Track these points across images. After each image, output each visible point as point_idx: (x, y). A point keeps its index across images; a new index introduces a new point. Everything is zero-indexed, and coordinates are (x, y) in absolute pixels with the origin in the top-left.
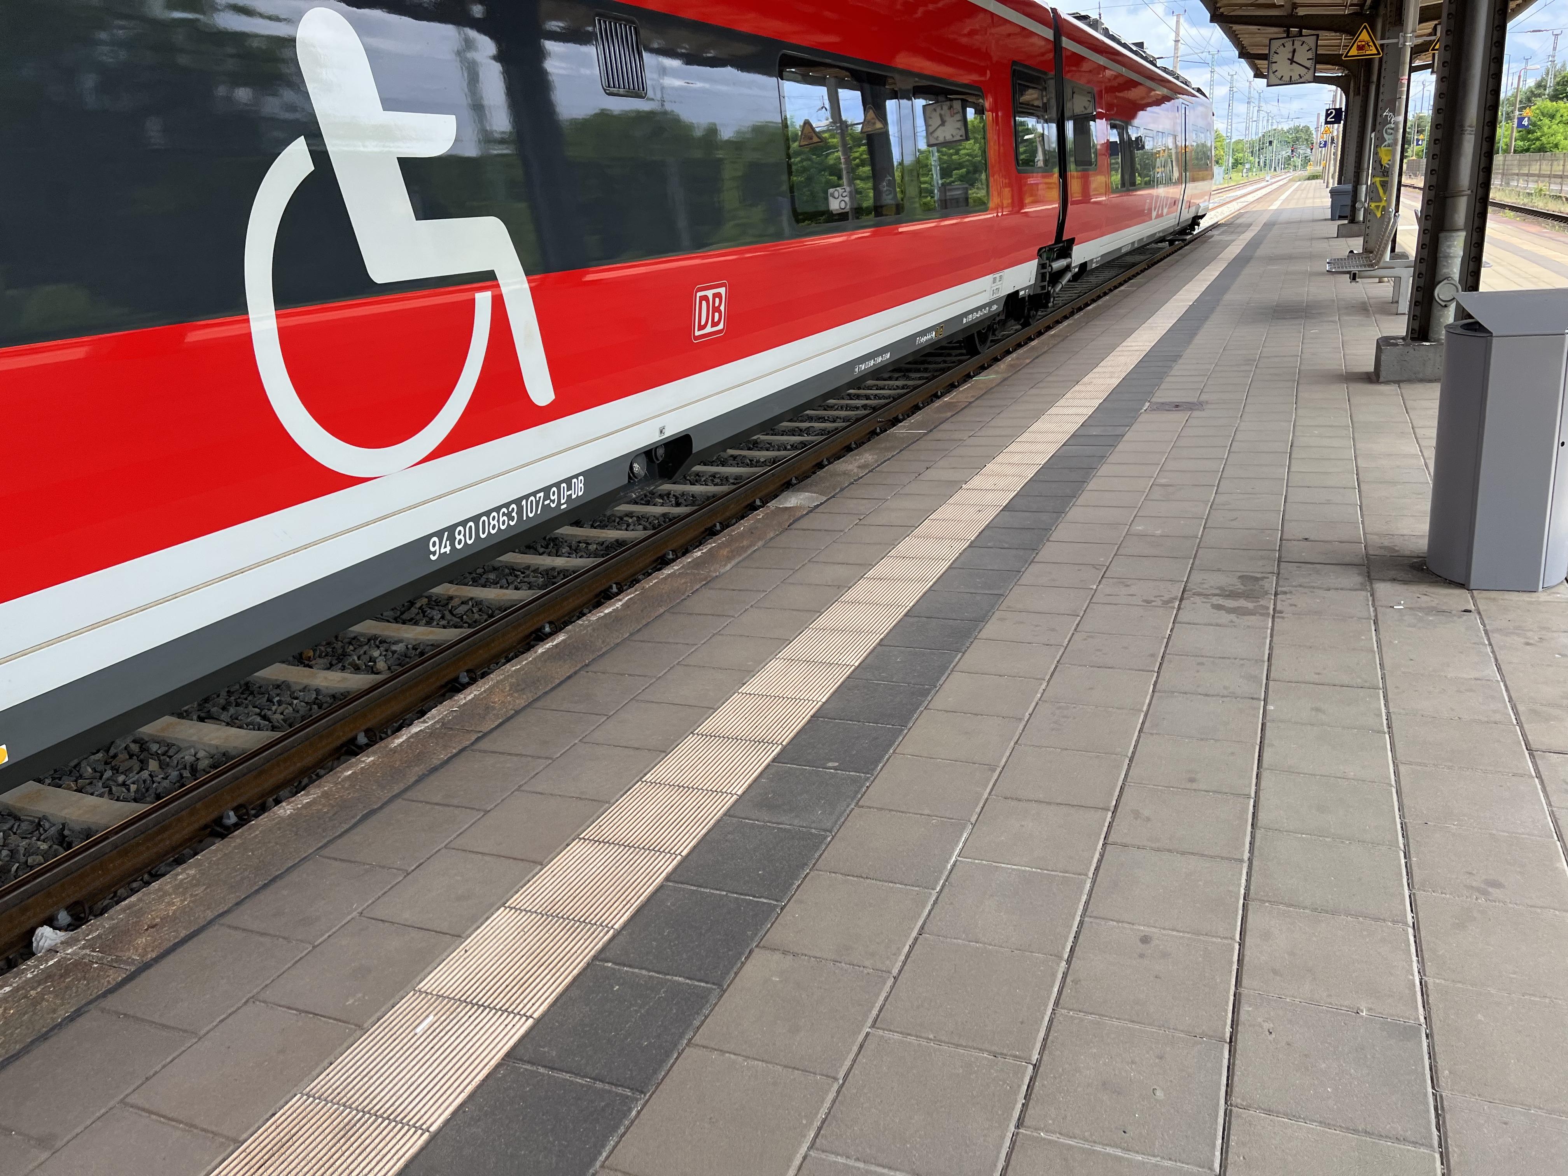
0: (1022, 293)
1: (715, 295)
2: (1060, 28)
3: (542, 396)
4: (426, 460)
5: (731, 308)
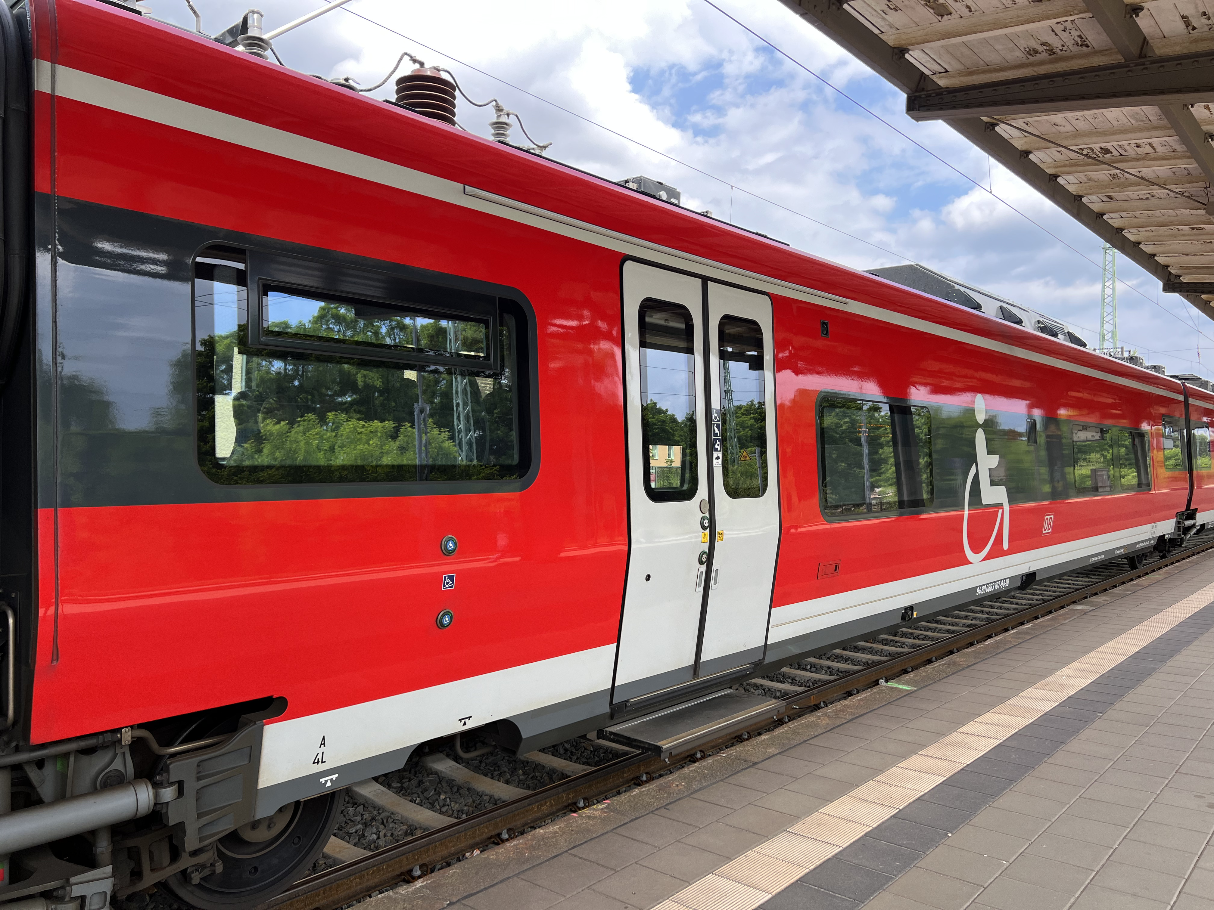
0: (1166, 536)
1: (1051, 518)
2: (1187, 393)
3: (1006, 546)
4: (982, 560)
5: (1053, 523)
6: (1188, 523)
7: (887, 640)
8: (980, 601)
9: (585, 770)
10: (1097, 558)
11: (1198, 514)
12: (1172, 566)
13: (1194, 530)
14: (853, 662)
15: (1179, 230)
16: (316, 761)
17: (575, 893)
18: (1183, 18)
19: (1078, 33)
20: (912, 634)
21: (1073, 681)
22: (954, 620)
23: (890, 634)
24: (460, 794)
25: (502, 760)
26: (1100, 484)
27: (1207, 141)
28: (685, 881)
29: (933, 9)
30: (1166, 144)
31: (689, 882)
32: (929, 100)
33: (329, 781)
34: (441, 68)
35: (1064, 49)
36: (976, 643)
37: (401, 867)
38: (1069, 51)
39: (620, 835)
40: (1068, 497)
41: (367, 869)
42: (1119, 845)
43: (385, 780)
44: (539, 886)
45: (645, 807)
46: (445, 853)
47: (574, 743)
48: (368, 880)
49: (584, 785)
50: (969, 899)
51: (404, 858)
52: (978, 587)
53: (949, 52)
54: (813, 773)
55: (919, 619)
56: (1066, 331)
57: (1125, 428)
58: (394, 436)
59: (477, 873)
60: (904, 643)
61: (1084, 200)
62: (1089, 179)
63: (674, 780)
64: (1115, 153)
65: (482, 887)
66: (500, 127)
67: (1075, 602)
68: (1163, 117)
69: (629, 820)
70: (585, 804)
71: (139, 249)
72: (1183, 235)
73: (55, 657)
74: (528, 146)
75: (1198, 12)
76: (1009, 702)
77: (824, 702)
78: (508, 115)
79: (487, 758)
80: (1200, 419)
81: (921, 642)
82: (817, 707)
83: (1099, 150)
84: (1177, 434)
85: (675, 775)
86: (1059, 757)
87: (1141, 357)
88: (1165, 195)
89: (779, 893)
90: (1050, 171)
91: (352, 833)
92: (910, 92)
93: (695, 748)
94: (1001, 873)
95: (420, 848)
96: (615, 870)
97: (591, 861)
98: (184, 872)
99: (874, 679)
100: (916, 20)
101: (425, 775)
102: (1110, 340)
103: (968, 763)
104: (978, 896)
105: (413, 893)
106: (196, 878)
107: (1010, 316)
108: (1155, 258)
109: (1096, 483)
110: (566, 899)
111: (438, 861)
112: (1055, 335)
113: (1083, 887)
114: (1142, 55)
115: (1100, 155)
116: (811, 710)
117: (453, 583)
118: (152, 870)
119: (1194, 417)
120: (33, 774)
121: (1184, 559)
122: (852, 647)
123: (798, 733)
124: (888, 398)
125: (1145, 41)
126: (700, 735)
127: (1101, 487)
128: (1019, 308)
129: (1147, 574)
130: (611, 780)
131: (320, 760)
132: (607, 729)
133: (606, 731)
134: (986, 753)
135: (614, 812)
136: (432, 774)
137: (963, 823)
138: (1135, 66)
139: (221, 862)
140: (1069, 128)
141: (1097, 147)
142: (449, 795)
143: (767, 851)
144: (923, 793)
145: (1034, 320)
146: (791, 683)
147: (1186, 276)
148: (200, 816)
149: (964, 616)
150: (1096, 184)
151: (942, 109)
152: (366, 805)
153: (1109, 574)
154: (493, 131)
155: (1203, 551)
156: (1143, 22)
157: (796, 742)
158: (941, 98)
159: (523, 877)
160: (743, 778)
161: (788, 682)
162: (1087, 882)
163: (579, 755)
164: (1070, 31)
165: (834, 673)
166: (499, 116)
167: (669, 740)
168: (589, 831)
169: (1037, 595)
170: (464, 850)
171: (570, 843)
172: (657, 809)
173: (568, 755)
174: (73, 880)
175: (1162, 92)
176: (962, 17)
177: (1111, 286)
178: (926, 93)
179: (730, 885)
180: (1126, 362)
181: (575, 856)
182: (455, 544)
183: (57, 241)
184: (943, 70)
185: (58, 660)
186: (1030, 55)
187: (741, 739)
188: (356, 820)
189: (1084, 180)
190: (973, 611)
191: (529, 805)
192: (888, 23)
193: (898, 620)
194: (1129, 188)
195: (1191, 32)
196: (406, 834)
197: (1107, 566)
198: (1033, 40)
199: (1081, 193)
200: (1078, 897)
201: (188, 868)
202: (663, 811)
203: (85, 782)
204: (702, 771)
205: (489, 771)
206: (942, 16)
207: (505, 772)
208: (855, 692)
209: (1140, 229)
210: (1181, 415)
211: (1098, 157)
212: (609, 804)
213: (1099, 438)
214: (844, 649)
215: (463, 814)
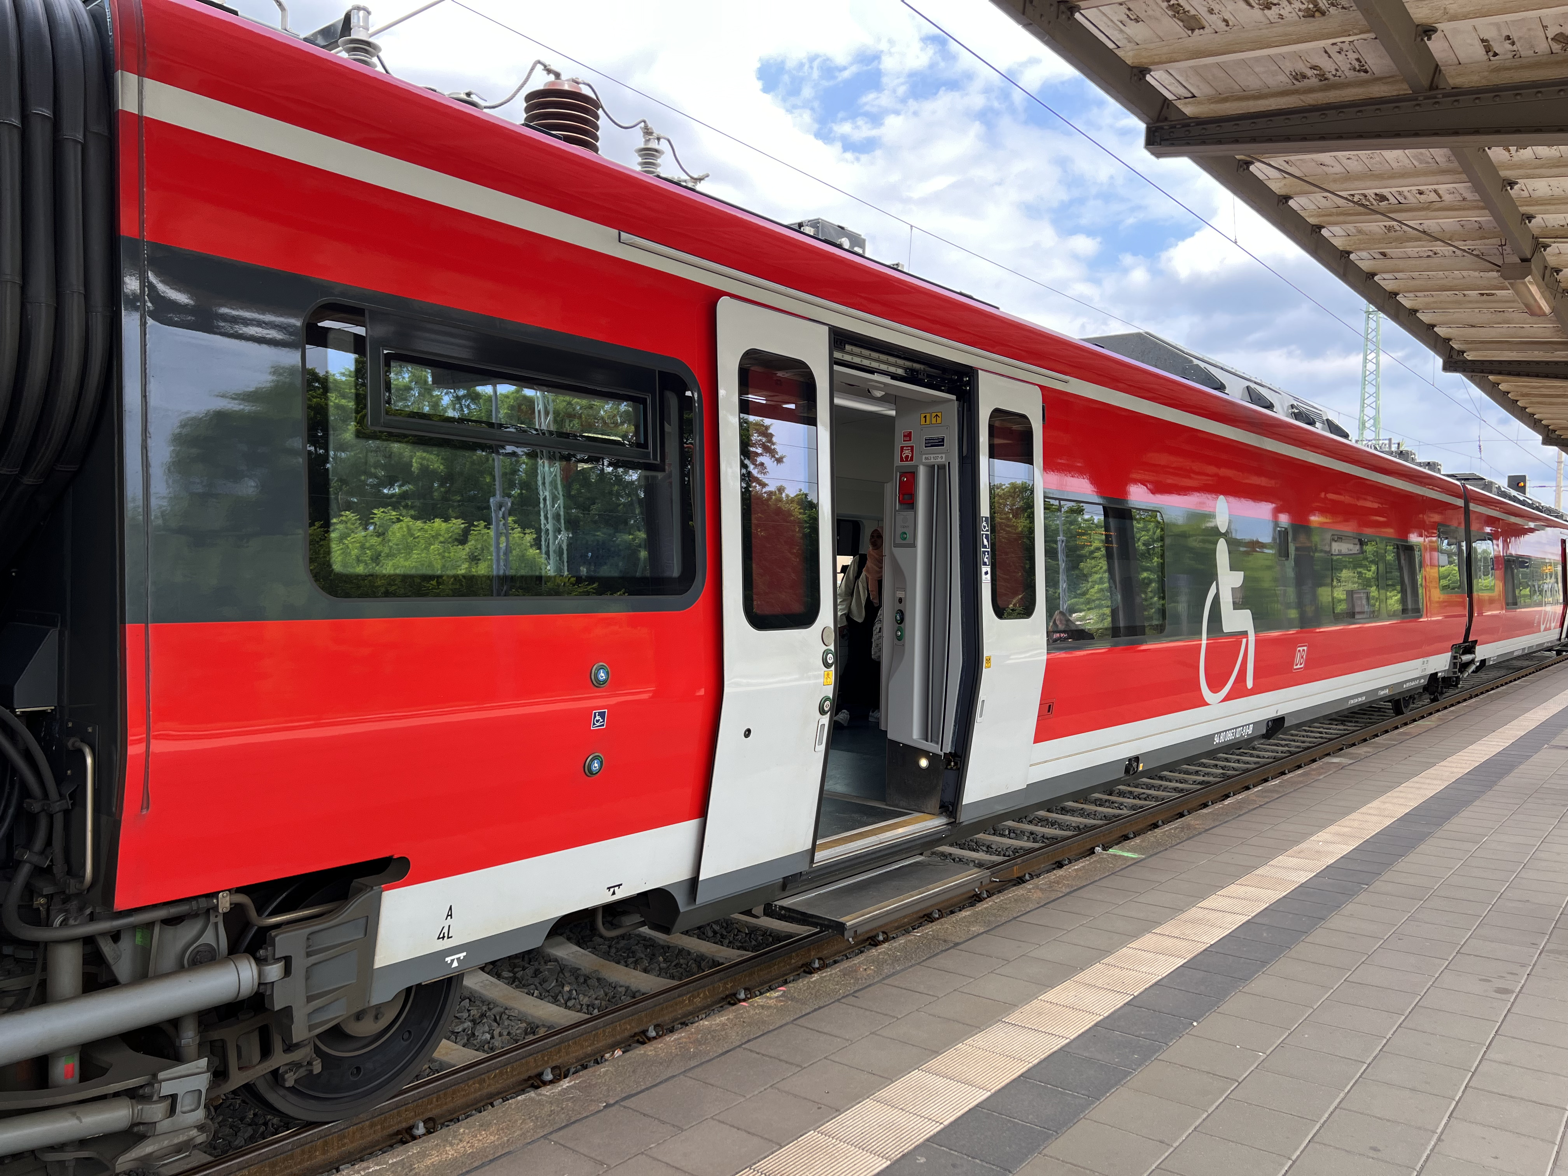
0: (1439, 674)
1: (1304, 650)
2: (1468, 497)
3: (1250, 684)
4: (1222, 701)
5: (1306, 656)
6: (1466, 658)
7: (1101, 799)
8: (1212, 754)
9: (741, 956)
10: (1356, 701)
11: (1477, 648)
12: (1446, 711)
13: (1473, 668)
14: (1061, 826)
15: (1464, 295)
16: (441, 936)
17: (756, 1092)
18: (1482, 42)
19: (1356, 56)
20: (1131, 793)
21: (1331, 848)
22: (1182, 775)
23: (1104, 792)
24: (588, 986)
25: (637, 945)
26: (1357, 609)
27: (1504, 190)
28: (886, 1078)
29: (1182, 21)
30: (1455, 191)
31: (891, 1080)
32: (1173, 132)
33: (456, 961)
34: (580, 80)
35: (1338, 74)
36: (1210, 803)
37: (528, 1070)
38: (1343, 77)
39: (803, 1027)
40: (1320, 625)
41: (488, 1072)
42: (1392, 1035)
43: (493, 968)
44: (712, 1085)
45: (829, 994)
46: (580, 1053)
47: (724, 925)
48: (489, 1085)
49: (745, 973)
50: (1223, 1094)
51: (531, 1059)
52: (1215, 734)
53: (1198, 74)
54: (1028, 955)
55: (1144, 774)
56: (1325, 418)
57: (1389, 539)
58: (462, 539)
59: (634, 1071)
60: (1122, 804)
61: (1352, 257)
62: (1360, 232)
63: (861, 963)
64: (1392, 200)
65: (643, 1087)
66: (649, 154)
67: (1328, 755)
68: (1453, 158)
69: (811, 1010)
70: (746, 995)
71: (242, 308)
72: (1470, 302)
73: (145, 805)
74: (679, 178)
75: (1501, 35)
76: (1257, 872)
77: (1029, 874)
78: (659, 139)
79: (618, 943)
80: (1482, 529)
81: (1142, 802)
82: (1021, 881)
83: (1374, 196)
84: (1454, 548)
85: (861, 958)
86: (1319, 935)
87: (1413, 451)
88: (1451, 252)
89: (1000, 1090)
90: (1312, 220)
91: (458, 1033)
92: (1151, 121)
93: (875, 929)
94: (1258, 1066)
95: (550, 1047)
96: (801, 1066)
97: (771, 1057)
98: (275, 1073)
99: (1089, 847)
100: (1161, 34)
101: (543, 963)
102: (1371, 428)
103: (1212, 943)
104: (1231, 1092)
105: (560, 1093)
106: (290, 1080)
107: (1259, 399)
108: (1435, 329)
109: (1353, 606)
110: (747, 1100)
111: (573, 1064)
112: (1312, 423)
113: (1354, 1081)
114: (1433, 87)
115: (1374, 202)
116: (1013, 883)
117: (604, 721)
118: (240, 1069)
119: (1474, 526)
120: (107, 948)
121: (1459, 703)
122: (1058, 808)
123: (1006, 909)
124: (1104, 498)
125: (1437, 69)
126: (890, 910)
127: (1359, 613)
128: (1269, 388)
129: (1415, 720)
130: (776, 967)
131: (446, 935)
132: (776, 903)
133: (776, 905)
134: (1233, 931)
135: (792, 1000)
136: (550, 961)
137: (1209, 1010)
138: (1425, 99)
139: (319, 1060)
140: (1338, 169)
141: (1370, 193)
142: (575, 986)
143: (980, 1044)
144: (1160, 977)
145: (1287, 404)
146: (987, 852)
147: (1471, 352)
148: (310, 999)
149: (1194, 771)
150: (1367, 237)
151: (1188, 144)
152: (473, 999)
153: (1368, 720)
154: (640, 160)
155: (1482, 693)
156: (1436, 45)
157: (1004, 919)
158: (1188, 131)
159: (688, 1075)
160: (942, 961)
161: (983, 851)
162: (1358, 1076)
163: (731, 939)
164: (1347, 53)
165: (1038, 839)
166: (648, 141)
167: (854, 915)
168: (764, 1022)
169: (1282, 746)
170: (603, 1051)
171: (743, 1036)
172: (843, 997)
173: (718, 938)
174: (161, 1075)
175: (1456, 133)
176: (1216, 32)
177: (1374, 361)
178: (1170, 123)
179: (940, 1082)
180: (1395, 457)
181: (751, 1051)
182: (608, 673)
183: (146, 297)
184: (1190, 95)
185: (148, 808)
186: (1297, 80)
187: (930, 918)
188: (462, 1016)
189: (1353, 233)
190: (1205, 765)
191: (679, 996)
192: (1126, 36)
193: (1121, 774)
194: (1407, 244)
195: (1492, 58)
196: (526, 1033)
197: (1366, 710)
198: (1301, 62)
199: (1348, 249)
200: (1349, 1092)
201: (280, 1067)
202: (851, 999)
203: (169, 960)
204: (893, 953)
205: (622, 958)
206: (1193, 30)
207: (642, 958)
208: (1066, 862)
209: (1418, 294)
210: (1460, 524)
211: (1372, 205)
212: (784, 992)
213: (1356, 552)
214: (1048, 811)
215: (594, 1009)
